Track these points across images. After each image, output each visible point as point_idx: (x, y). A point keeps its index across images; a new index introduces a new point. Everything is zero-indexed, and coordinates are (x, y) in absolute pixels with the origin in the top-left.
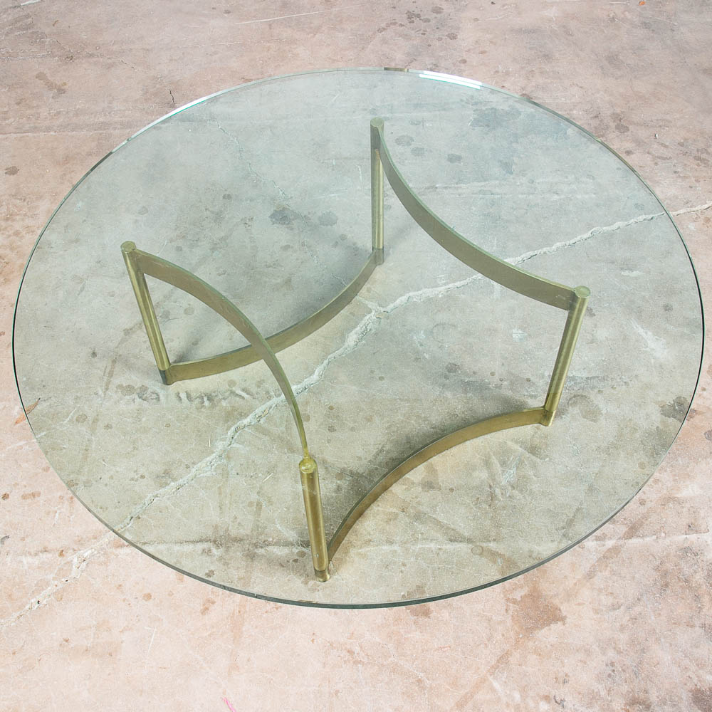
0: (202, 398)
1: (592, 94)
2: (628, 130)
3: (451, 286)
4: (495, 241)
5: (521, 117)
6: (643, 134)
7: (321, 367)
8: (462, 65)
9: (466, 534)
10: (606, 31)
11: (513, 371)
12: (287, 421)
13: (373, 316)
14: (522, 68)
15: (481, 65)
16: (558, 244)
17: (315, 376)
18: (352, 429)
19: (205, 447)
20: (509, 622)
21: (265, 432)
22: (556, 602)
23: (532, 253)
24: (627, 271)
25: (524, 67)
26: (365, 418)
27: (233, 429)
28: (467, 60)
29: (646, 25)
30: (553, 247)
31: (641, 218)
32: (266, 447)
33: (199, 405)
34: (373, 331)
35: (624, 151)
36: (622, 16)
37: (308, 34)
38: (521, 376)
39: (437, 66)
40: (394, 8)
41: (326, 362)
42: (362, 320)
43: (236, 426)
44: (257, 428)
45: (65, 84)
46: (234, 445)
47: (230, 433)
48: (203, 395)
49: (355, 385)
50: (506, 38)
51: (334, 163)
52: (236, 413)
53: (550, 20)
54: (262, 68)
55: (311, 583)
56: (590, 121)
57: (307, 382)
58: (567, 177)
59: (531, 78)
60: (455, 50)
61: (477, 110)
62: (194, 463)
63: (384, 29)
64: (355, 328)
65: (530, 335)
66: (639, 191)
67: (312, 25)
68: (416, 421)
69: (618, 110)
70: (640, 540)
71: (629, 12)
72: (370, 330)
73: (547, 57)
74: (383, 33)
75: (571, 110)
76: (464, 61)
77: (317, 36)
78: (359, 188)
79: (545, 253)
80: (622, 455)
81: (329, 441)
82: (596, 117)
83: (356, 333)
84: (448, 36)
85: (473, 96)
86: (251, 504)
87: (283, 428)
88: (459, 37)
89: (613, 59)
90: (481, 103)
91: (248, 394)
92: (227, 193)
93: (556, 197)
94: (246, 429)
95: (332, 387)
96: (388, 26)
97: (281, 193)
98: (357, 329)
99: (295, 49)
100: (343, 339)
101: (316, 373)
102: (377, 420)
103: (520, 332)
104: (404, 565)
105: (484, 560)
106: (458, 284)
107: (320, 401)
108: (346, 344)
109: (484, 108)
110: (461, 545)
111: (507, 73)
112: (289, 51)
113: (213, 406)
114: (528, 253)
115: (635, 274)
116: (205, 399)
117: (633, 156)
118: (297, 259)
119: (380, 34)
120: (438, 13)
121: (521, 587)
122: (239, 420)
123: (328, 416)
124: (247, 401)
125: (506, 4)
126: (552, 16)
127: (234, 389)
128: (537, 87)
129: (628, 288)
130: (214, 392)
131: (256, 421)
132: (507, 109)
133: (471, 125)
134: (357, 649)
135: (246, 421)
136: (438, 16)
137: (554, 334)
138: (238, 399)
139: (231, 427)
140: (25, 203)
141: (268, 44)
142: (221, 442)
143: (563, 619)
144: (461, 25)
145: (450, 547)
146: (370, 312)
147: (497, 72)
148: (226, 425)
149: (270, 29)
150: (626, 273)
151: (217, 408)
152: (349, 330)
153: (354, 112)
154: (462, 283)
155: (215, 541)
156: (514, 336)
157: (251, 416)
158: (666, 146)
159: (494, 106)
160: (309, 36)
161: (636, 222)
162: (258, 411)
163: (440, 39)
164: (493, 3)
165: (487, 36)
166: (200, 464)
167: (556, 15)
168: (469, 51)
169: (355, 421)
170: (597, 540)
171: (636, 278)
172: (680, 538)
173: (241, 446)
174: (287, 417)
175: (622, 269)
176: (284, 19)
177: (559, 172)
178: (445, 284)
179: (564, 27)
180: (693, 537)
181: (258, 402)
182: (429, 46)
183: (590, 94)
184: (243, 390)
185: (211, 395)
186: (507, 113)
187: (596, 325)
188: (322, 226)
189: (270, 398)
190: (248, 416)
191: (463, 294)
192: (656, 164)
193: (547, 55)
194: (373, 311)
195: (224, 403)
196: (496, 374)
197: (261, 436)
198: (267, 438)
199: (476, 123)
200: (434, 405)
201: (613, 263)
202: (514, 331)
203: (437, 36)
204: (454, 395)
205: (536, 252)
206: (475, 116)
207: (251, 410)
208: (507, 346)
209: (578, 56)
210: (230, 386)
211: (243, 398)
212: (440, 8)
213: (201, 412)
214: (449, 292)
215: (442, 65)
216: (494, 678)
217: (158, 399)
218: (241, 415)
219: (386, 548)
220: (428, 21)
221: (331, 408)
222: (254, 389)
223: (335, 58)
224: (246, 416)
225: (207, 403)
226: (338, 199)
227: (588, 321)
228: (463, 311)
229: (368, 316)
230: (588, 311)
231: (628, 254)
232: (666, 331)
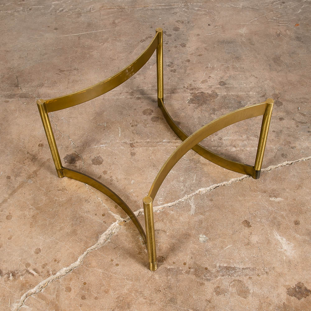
0: (9, 274)
1: (262, 81)
2: (282, 105)
3: (165, 205)
4: (195, 177)
5: (218, 98)
6: (290, 107)
7: (82, 256)
8: (187, 63)
10: (274, 42)
11: (197, 262)
12: (57, 292)
13: (116, 224)
14: (223, 65)
15: (199, 63)
16: (233, 180)
17: (77, 262)
18: (96, 298)
19: (6, 307)
21: (43, 298)
23: (216, 185)
24: (273, 198)
25: (224, 65)
26: (105, 291)
27: (25, 295)
28: (191, 60)
29: (298, 38)
30: (230, 181)
31: (285, 163)
32: (43, 308)
33: (6, 279)
34: (116, 234)
35: (279, 118)
36: (285, 33)
37: (100, 43)
38: (202, 266)
39: (173, 64)
40: (151, 27)
41: (85, 253)
42: (110, 226)
43: (27, 293)
44: (39, 295)
46: (24, 306)
47: (22, 298)
48: (10, 272)
49: (101, 269)
50: (214, 47)
51: (105, 126)
52: (27, 285)
53: (242, 35)
54: (71, 63)
56: (260, 99)
57: (73, 265)
58: (242, 136)
59: (227, 71)
60: (184, 53)
61: (192, 93)
63: (144, 40)
64: (105, 231)
65: (210, 239)
66: (285, 146)
67: (103, 38)
68: (135, 294)
69: (277, 92)
71: (289, 31)
72: (114, 233)
73: (238, 58)
74: (143, 43)
75: (249, 92)
76: (189, 61)
77: (105, 44)
78: (118, 141)
79: (224, 185)
81: (81, 306)
82: (263, 96)
83: (105, 235)
84: (181, 45)
85: (191, 85)
88: (187, 45)
89: (277, 60)
90: (195, 89)
91: (36, 272)
92: (41, 143)
93: (234, 149)
94: (32, 296)
95: (87, 269)
96: (147, 38)
97: (72, 143)
98: (106, 232)
99: (92, 52)
100: (97, 238)
101: (79, 260)
102: (111, 292)
103: (204, 236)
106: (170, 204)
107: (78, 279)
108: (99, 241)
109: (197, 92)
111: (213, 68)
112: (88, 53)
113: (15, 279)
114: (214, 185)
115: (279, 199)
116: (11, 275)
117: (284, 121)
118: (77, 186)
119: (142, 44)
120: (176, 31)
122: (28, 289)
123: (82, 289)
124: (35, 277)
125: (217, 26)
126: (243, 33)
127: (29, 269)
128: (230, 76)
129: (273, 209)
130: (17, 271)
131: (39, 290)
132: (210, 92)
133: (188, 103)
135: (33, 290)
136: (177, 32)
137: (225, 238)
138: (30, 275)
139: (23, 294)
141: (76, 49)
142: (16, 304)
144: (189, 38)
146: (115, 221)
147: (207, 67)
148: (21, 292)
149: (79, 39)
151: (17, 281)
152: (101, 232)
153: (121, 94)
154: (173, 203)
156: (200, 239)
157: (36, 287)
158: (304, 115)
159: (203, 91)
160: (101, 44)
161: (282, 166)
162: (41, 284)
163: (176, 47)
164: (209, 25)
165: (204, 45)
167: (246, 32)
168: (192, 54)
169: (98, 293)
171: (279, 203)
173: (28, 307)
174: (58, 288)
175: (270, 196)
176: (87, 34)
177: (237, 133)
178: (162, 204)
179: (250, 39)
181: (41, 278)
182: (169, 51)
183: (261, 81)
184: (34, 270)
185: (14, 272)
186: (210, 95)
187: (251, 233)
188: (93, 165)
189: (49, 275)
190: (35, 287)
191: (172, 211)
192: (297, 126)
193: (238, 57)
194: (117, 221)
195: (21, 278)
196: (187, 264)
197: (40, 300)
198: (44, 302)
199: (192, 101)
200: (147, 283)
201: (265, 192)
202: (201, 236)
203: (174, 45)
204: (160, 277)
205: (219, 185)
206: (191, 97)
207: (37, 283)
208: (195, 246)
209: (256, 58)
210: (26, 267)
211: (33, 275)
212: (178, 28)
213: (7, 283)
214: (164, 209)
215: (176, 63)
218: (30, 287)
220: (170, 35)
221: (85, 284)
222: (40, 270)
223: (113, 58)
224: (34, 287)
225: (11, 278)
226: (105, 148)
227: (246, 230)
228: (171, 222)
229: (114, 224)
230: (247, 224)
231: (275, 187)
232: (294, 238)
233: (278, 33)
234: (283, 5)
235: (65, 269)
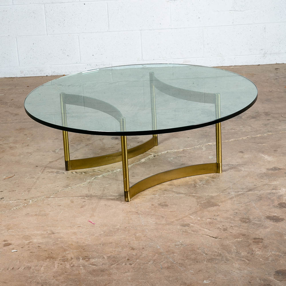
2: (270, 115)
4: (205, 140)
6: (276, 115)
7: (130, 165)
9: (184, 193)
10: (267, 94)
16: (232, 140)
20: (198, 207)
22: (217, 203)
33: (80, 174)
36: (276, 90)
42: (147, 156)
43: (95, 177)
45: (18, 113)
46: (94, 180)
52: (95, 175)
55: (123, 202)
56: (254, 114)
58: (239, 126)
62: (78, 184)
66: (270, 128)
69: (267, 111)
70: (253, 192)
71: (279, 90)
72: (151, 159)
80: (248, 177)
81: (132, 178)
82: (256, 113)
86: (101, 190)
87: (114, 177)
89: (268, 100)
91: (100, 171)
93: (233, 131)
94: (99, 177)
95: (134, 169)
98: (145, 158)
104: (159, 198)
105: (190, 197)
106: (188, 148)
108: (141, 161)
110: (182, 195)
113: (86, 174)
115: (263, 145)
116: (83, 173)
117: (271, 120)
121: (204, 201)
124: (100, 173)
129: (260, 147)
130: (87, 171)
134: (139, 212)
138: (96, 172)
139: (93, 177)
140: (3, 138)
142: (89, 180)
143: (219, 206)
145: (178, 195)
148: (91, 177)
150: (260, 144)
151: (88, 174)
152: (142, 158)
155: (86, 196)
157: (101, 175)
166: (80, 184)
170: (235, 192)
171: (264, 145)
172: (269, 191)
177: (236, 126)
178: (183, 149)
180: (274, 191)
181: (104, 173)
185: (85, 172)
188: (133, 139)
189: (109, 172)
192: (280, 122)
194: (152, 155)
195: (90, 173)
198: (107, 179)
201: (255, 143)
210: (93, 170)
211: (98, 172)
216: (191, 216)
217: (64, 173)
218: (97, 175)
219: (153, 196)
221: (133, 173)
222: (103, 171)
224: (99, 175)
227: (241, 154)
228: (189, 154)
229: (150, 156)
230: (242, 152)
231: (262, 141)
232: (273, 155)
233: (271, 91)
234: (276, 80)
235: (119, 169)
